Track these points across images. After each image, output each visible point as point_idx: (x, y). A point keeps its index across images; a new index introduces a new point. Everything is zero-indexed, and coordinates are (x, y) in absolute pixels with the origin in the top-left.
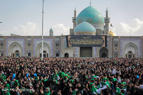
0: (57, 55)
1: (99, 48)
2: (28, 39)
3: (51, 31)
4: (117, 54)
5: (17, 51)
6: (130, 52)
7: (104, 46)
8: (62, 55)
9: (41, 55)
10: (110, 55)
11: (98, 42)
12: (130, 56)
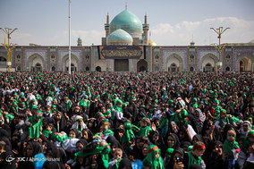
0: (88, 69)
1: (137, 61)
2: (51, 50)
3: (79, 41)
4: (157, 68)
5: (38, 65)
6: (174, 65)
7: (142, 57)
8: (93, 69)
9: (68, 69)
10: (150, 69)
11: (136, 53)
12: (174, 70)
